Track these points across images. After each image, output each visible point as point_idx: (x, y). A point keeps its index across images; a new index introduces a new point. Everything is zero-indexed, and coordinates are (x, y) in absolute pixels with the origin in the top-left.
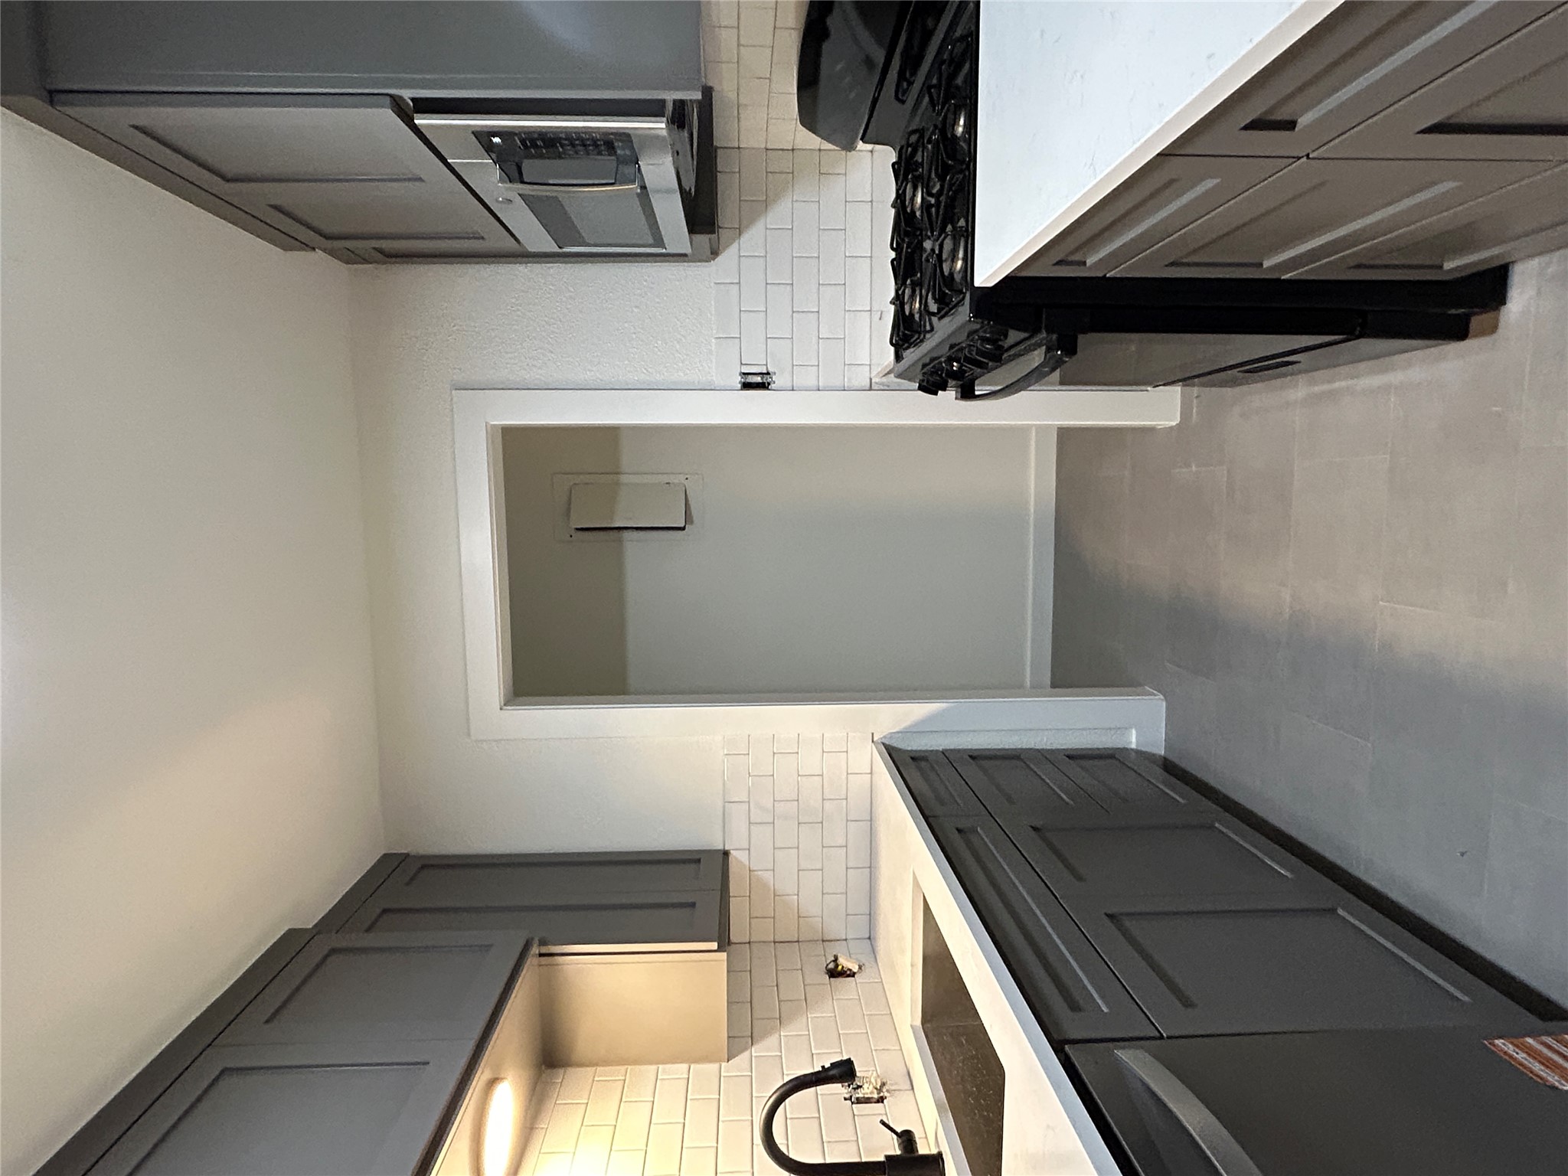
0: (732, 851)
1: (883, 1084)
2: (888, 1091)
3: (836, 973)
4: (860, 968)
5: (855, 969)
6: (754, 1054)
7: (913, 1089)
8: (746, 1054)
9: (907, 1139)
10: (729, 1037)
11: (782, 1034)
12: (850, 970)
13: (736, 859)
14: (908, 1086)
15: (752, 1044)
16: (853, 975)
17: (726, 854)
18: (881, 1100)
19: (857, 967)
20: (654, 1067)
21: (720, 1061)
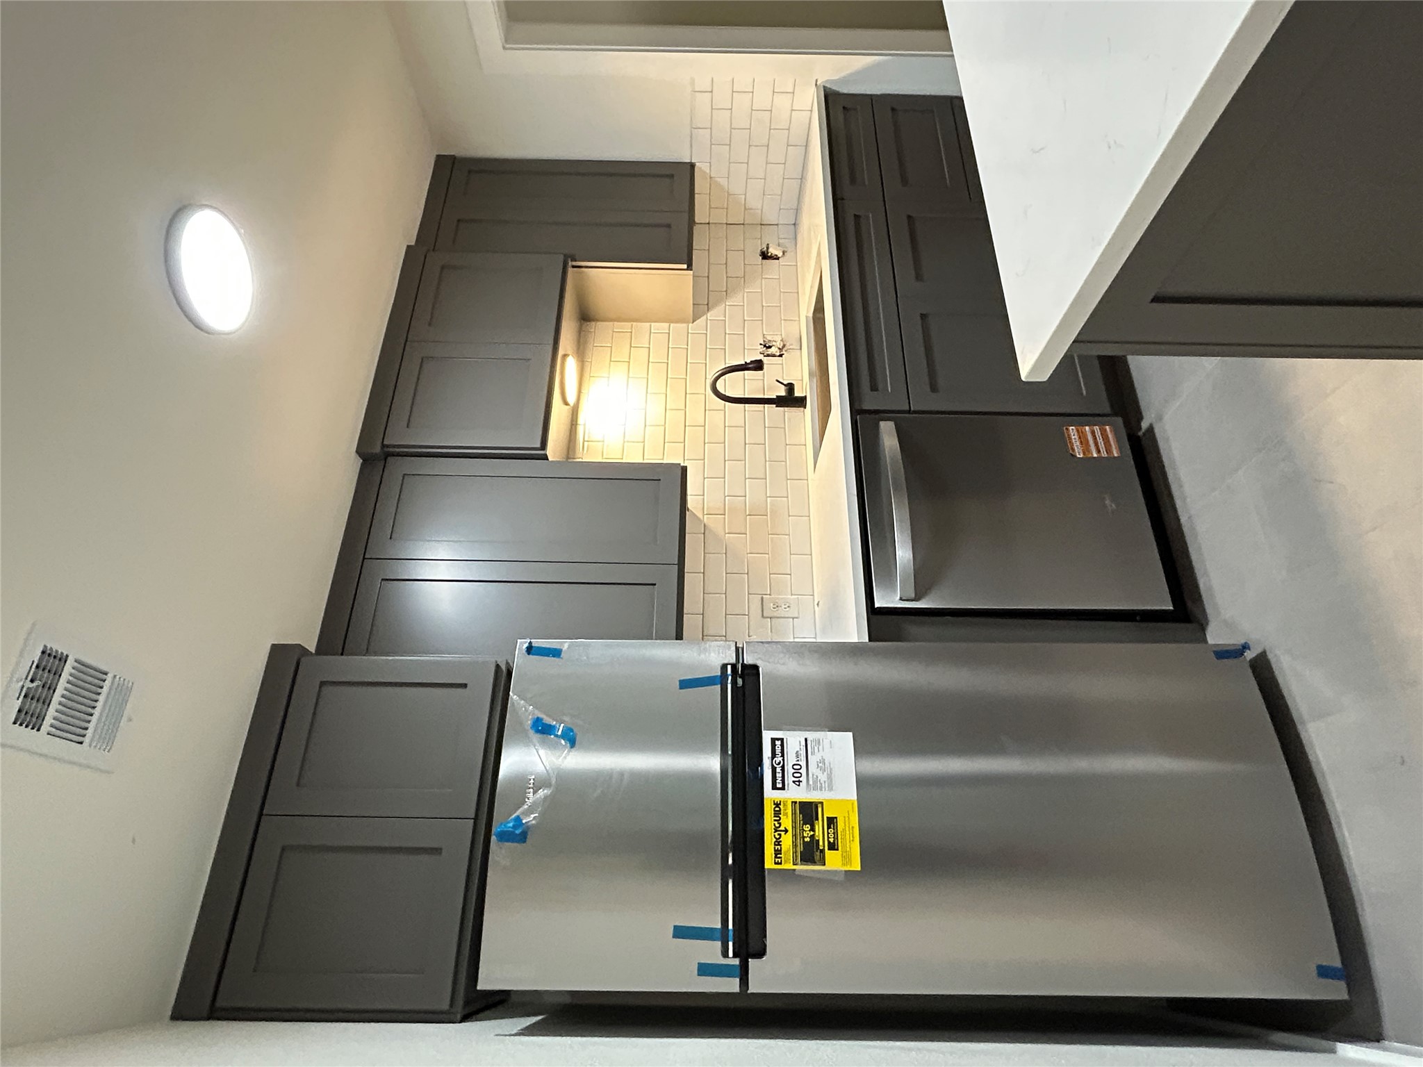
0: (697, 164)
1: (784, 346)
2: (786, 351)
3: (765, 256)
4: (784, 252)
5: (780, 254)
6: (709, 318)
7: (801, 349)
8: (704, 317)
9: (790, 387)
10: (694, 304)
11: (727, 304)
12: (776, 255)
13: (700, 168)
14: (799, 348)
15: (708, 310)
16: (778, 259)
17: (692, 166)
18: (781, 356)
19: (782, 254)
20: (648, 324)
21: (688, 322)
